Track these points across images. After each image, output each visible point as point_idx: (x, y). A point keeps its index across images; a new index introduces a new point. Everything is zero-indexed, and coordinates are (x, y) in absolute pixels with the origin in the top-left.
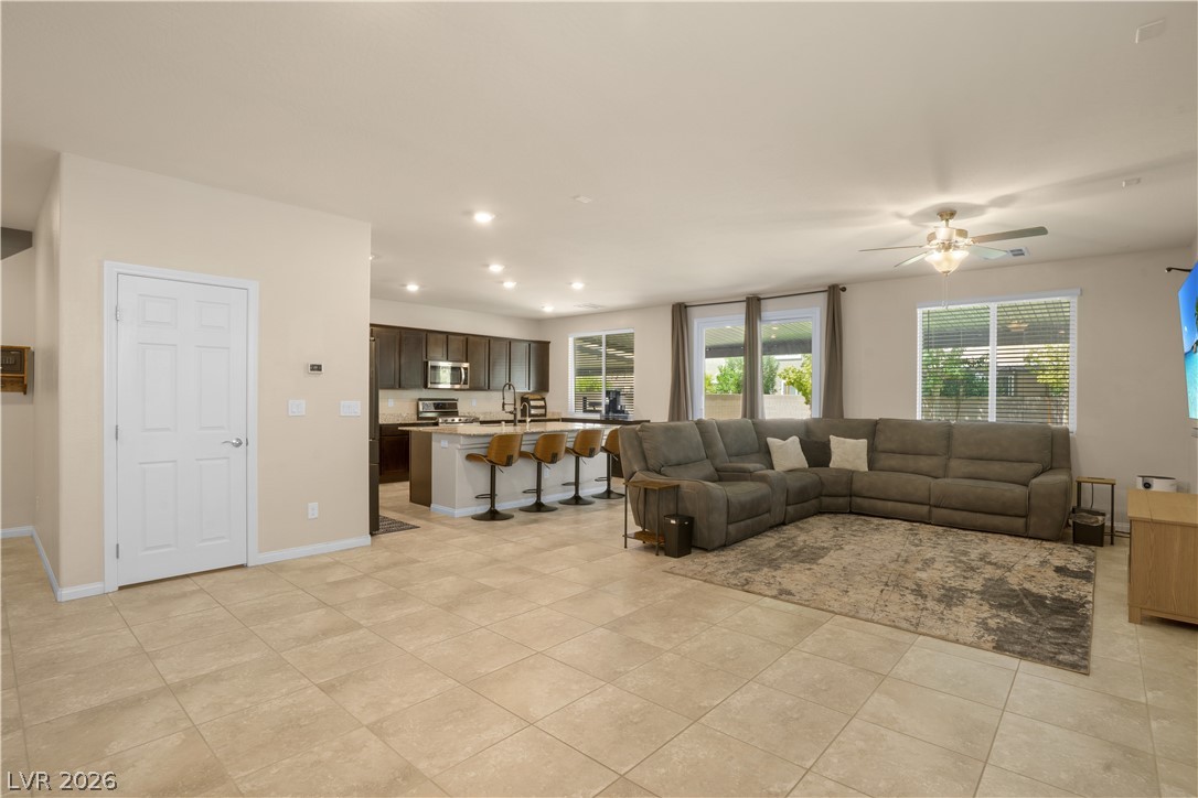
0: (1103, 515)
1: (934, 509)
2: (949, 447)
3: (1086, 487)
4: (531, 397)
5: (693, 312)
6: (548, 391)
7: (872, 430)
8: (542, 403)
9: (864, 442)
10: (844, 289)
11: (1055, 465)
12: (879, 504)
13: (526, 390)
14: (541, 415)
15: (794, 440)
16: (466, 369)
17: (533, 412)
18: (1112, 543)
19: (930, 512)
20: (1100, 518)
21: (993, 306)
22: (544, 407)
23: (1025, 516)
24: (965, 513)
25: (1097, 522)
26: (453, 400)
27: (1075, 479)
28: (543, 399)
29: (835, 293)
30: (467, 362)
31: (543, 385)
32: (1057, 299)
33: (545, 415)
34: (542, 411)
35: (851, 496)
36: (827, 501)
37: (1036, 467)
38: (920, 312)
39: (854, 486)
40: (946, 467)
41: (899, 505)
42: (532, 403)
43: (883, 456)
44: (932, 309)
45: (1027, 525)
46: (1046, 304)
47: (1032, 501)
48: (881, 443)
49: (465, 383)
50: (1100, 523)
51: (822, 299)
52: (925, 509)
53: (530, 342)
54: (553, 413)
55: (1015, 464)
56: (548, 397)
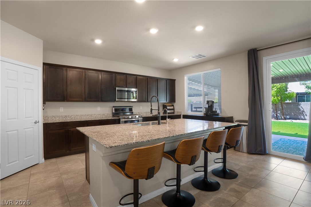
4: (167, 105)
6: (175, 102)
8: (172, 108)
13: (165, 102)
14: (172, 113)
16: (136, 92)
17: (168, 111)
22: (174, 109)
26: (131, 107)
28: (173, 106)
30: (137, 88)
31: (172, 99)
33: (174, 113)
34: (172, 111)
42: (168, 108)
49: (136, 98)
53: (167, 80)
54: (178, 112)
56: (175, 104)
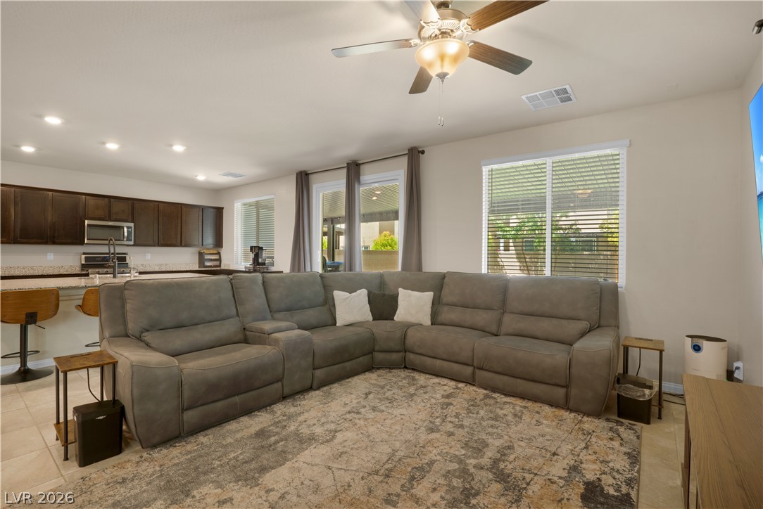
0: (651, 388)
1: (477, 371)
2: (504, 301)
3: (633, 353)
4: (208, 252)
5: (312, 178)
6: (222, 247)
7: (439, 284)
8: (216, 257)
9: (429, 296)
10: (423, 152)
11: (603, 323)
12: (429, 361)
13: (200, 246)
14: (216, 266)
15: (363, 293)
16: (128, 228)
17: (208, 263)
18: (660, 418)
19: (474, 373)
20: (647, 391)
21: (549, 160)
22: (220, 260)
23: (566, 386)
24: (505, 378)
25: (644, 395)
27: (622, 342)
28: (219, 254)
29: (414, 155)
30: (132, 221)
31: (219, 242)
32: (608, 151)
33: (220, 266)
34: (216, 263)
35: (405, 351)
36: (379, 356)
37: (583, 325)
38: (485, 169)
39: (407, 342)
40: (500, 322)
41: (446, 364)
42: (208, 257)
43: (446, 308)
44: (495, 167)
45: (567, 396)
46: (598, 157)
47: (573, 370)
48: (447, 296)
49: (129, 239)
50: (647, 398)
51: (404, 161)
52: (469, 370)
53: (203, 208)
54: (228, 265)
55: (563, 321)
56: (222, 251)
